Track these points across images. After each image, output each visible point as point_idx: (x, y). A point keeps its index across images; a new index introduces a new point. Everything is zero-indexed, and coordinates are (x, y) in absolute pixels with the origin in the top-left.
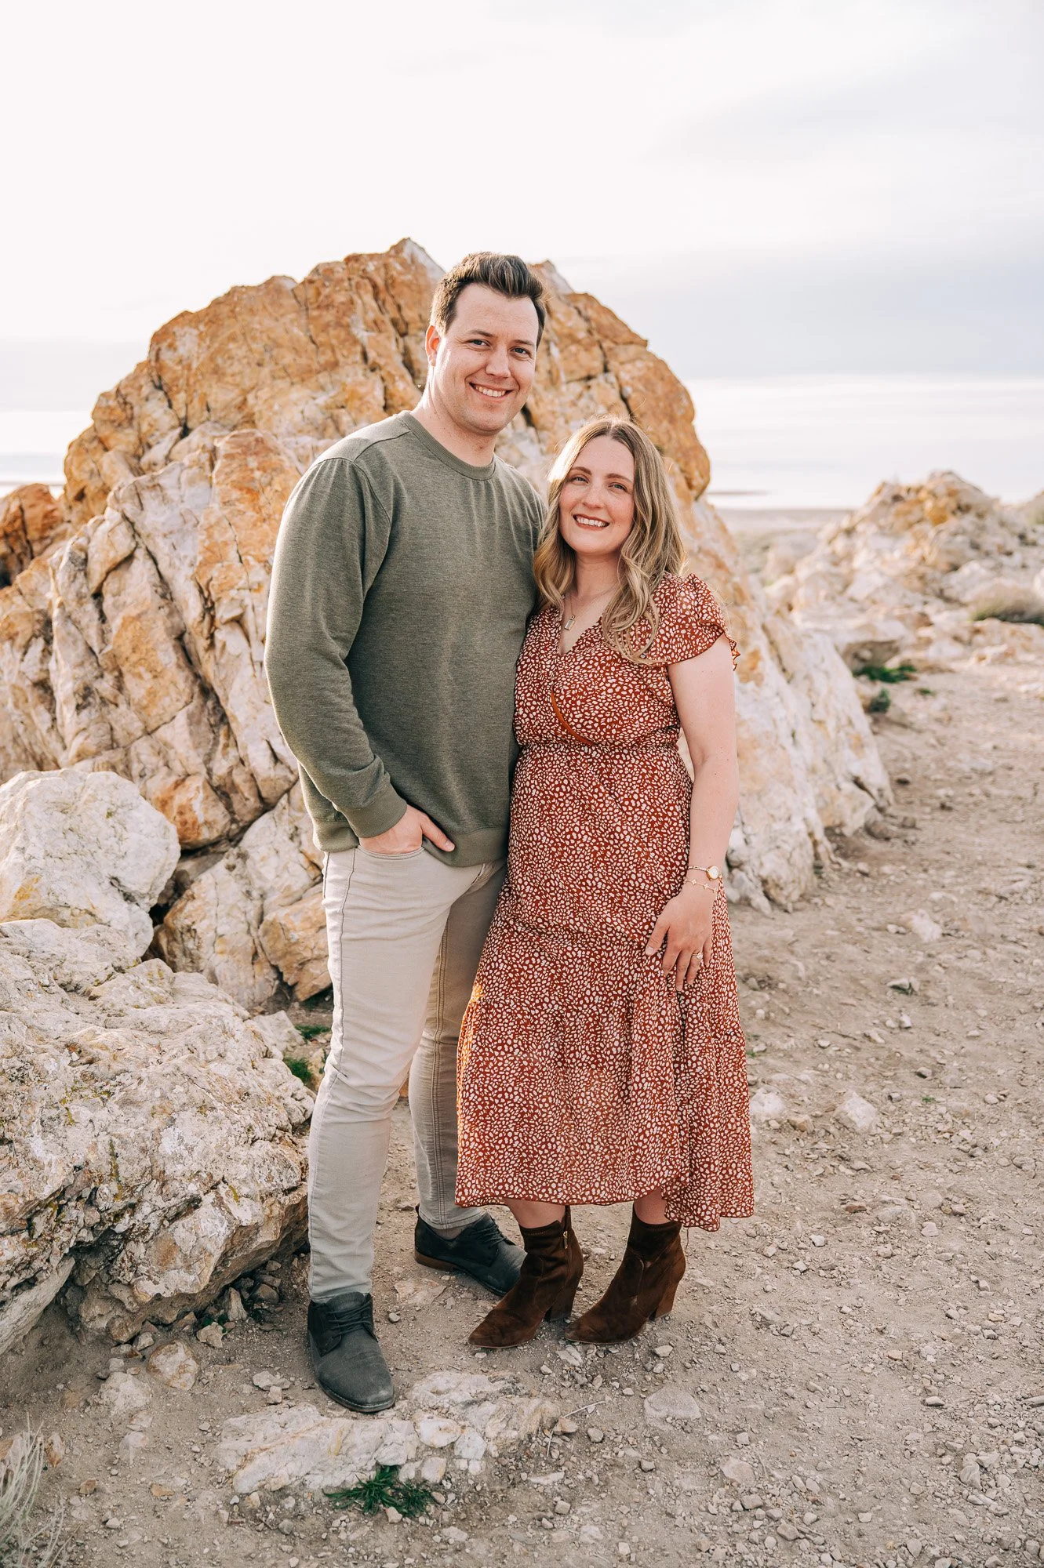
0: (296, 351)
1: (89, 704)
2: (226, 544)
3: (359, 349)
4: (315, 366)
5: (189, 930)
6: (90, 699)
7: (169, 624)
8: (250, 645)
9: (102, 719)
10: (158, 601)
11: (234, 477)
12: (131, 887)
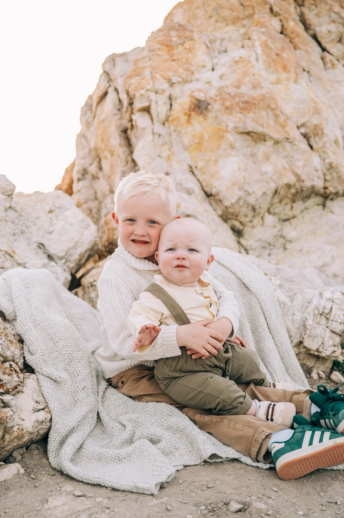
0: (232, 10)
1: (85, 179)
2: (144, 68)
3: (268, 6)
4: (242, 16)
5: (92, 286)
6: (86, 176)
7: (119, 123)
8: (153, 124)
9: (91, 187)
10: (115, 111)
11: (159, 39)
12: (52, 251)
